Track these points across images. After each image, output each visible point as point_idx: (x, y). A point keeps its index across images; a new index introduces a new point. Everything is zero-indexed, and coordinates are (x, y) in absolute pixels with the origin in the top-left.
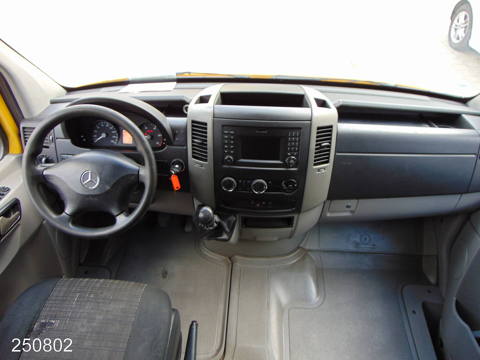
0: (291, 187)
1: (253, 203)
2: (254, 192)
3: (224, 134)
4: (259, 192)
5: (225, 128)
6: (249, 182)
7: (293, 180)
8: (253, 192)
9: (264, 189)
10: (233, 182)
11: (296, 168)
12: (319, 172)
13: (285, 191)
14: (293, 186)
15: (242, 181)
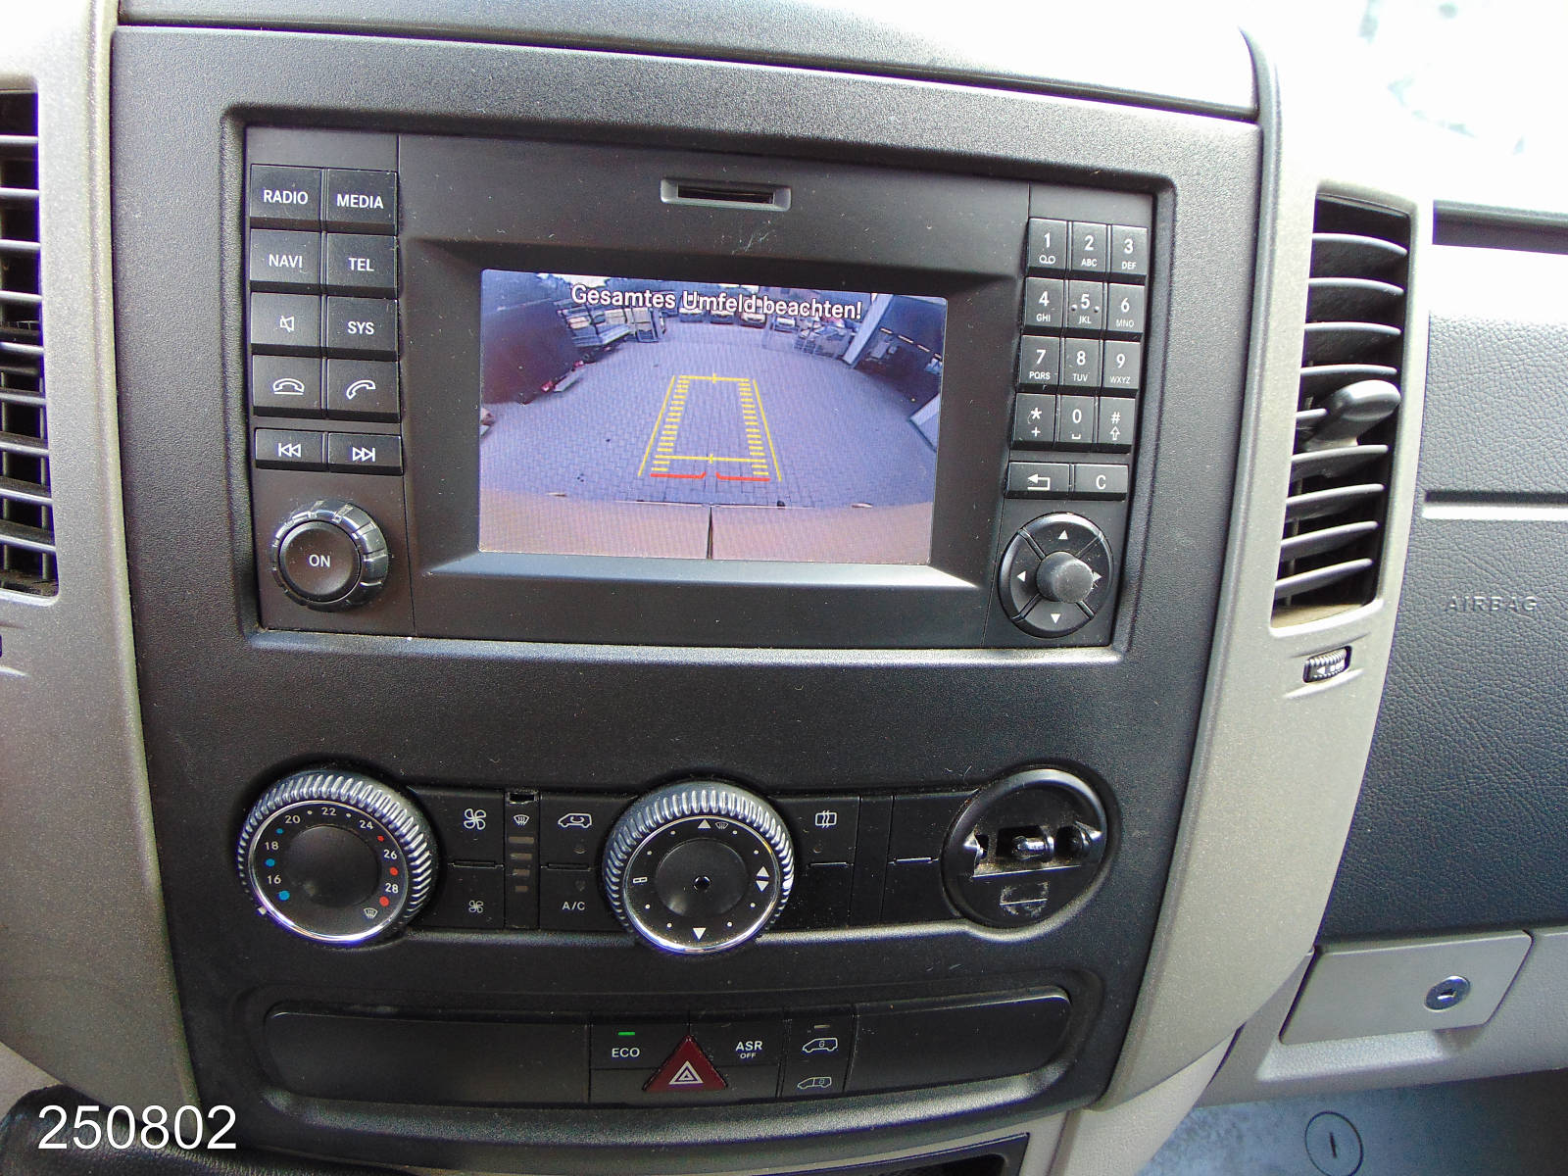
0: (1043, 855)
1: (635, 1052)
2: (637, 931)
3: (260, 224)
4: (699, 932)
5: (273, 146)
6: (578, 820)
7: (1052, 775)
8: (627, 941)
9: (762, 899)
10: (383, 833)
11: (1108, 642)
12: (1312, 687)
13: (982, 905)
14: (1066, 845)
15: (500, 820)
